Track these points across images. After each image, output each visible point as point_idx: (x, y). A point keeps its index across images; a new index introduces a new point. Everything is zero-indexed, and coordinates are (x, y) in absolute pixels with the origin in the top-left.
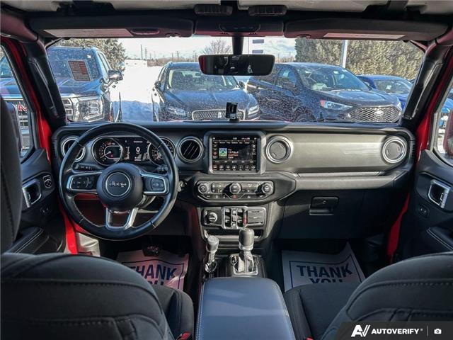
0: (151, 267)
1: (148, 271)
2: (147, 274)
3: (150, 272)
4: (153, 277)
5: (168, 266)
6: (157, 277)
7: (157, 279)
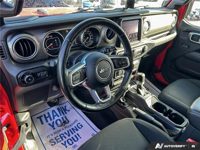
0: (53, 111)
1: (53, 114)
2: (54, 116)
3: (55, 114)
4: (58, 116)
5: (61, 106)
6: (61, 115)
7: (62, 116)
